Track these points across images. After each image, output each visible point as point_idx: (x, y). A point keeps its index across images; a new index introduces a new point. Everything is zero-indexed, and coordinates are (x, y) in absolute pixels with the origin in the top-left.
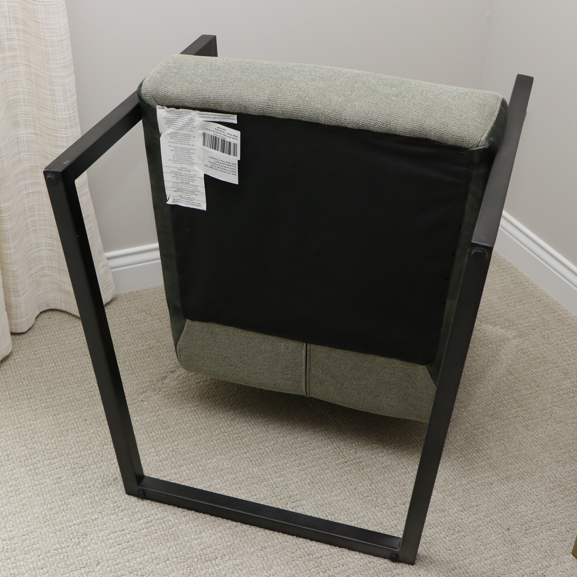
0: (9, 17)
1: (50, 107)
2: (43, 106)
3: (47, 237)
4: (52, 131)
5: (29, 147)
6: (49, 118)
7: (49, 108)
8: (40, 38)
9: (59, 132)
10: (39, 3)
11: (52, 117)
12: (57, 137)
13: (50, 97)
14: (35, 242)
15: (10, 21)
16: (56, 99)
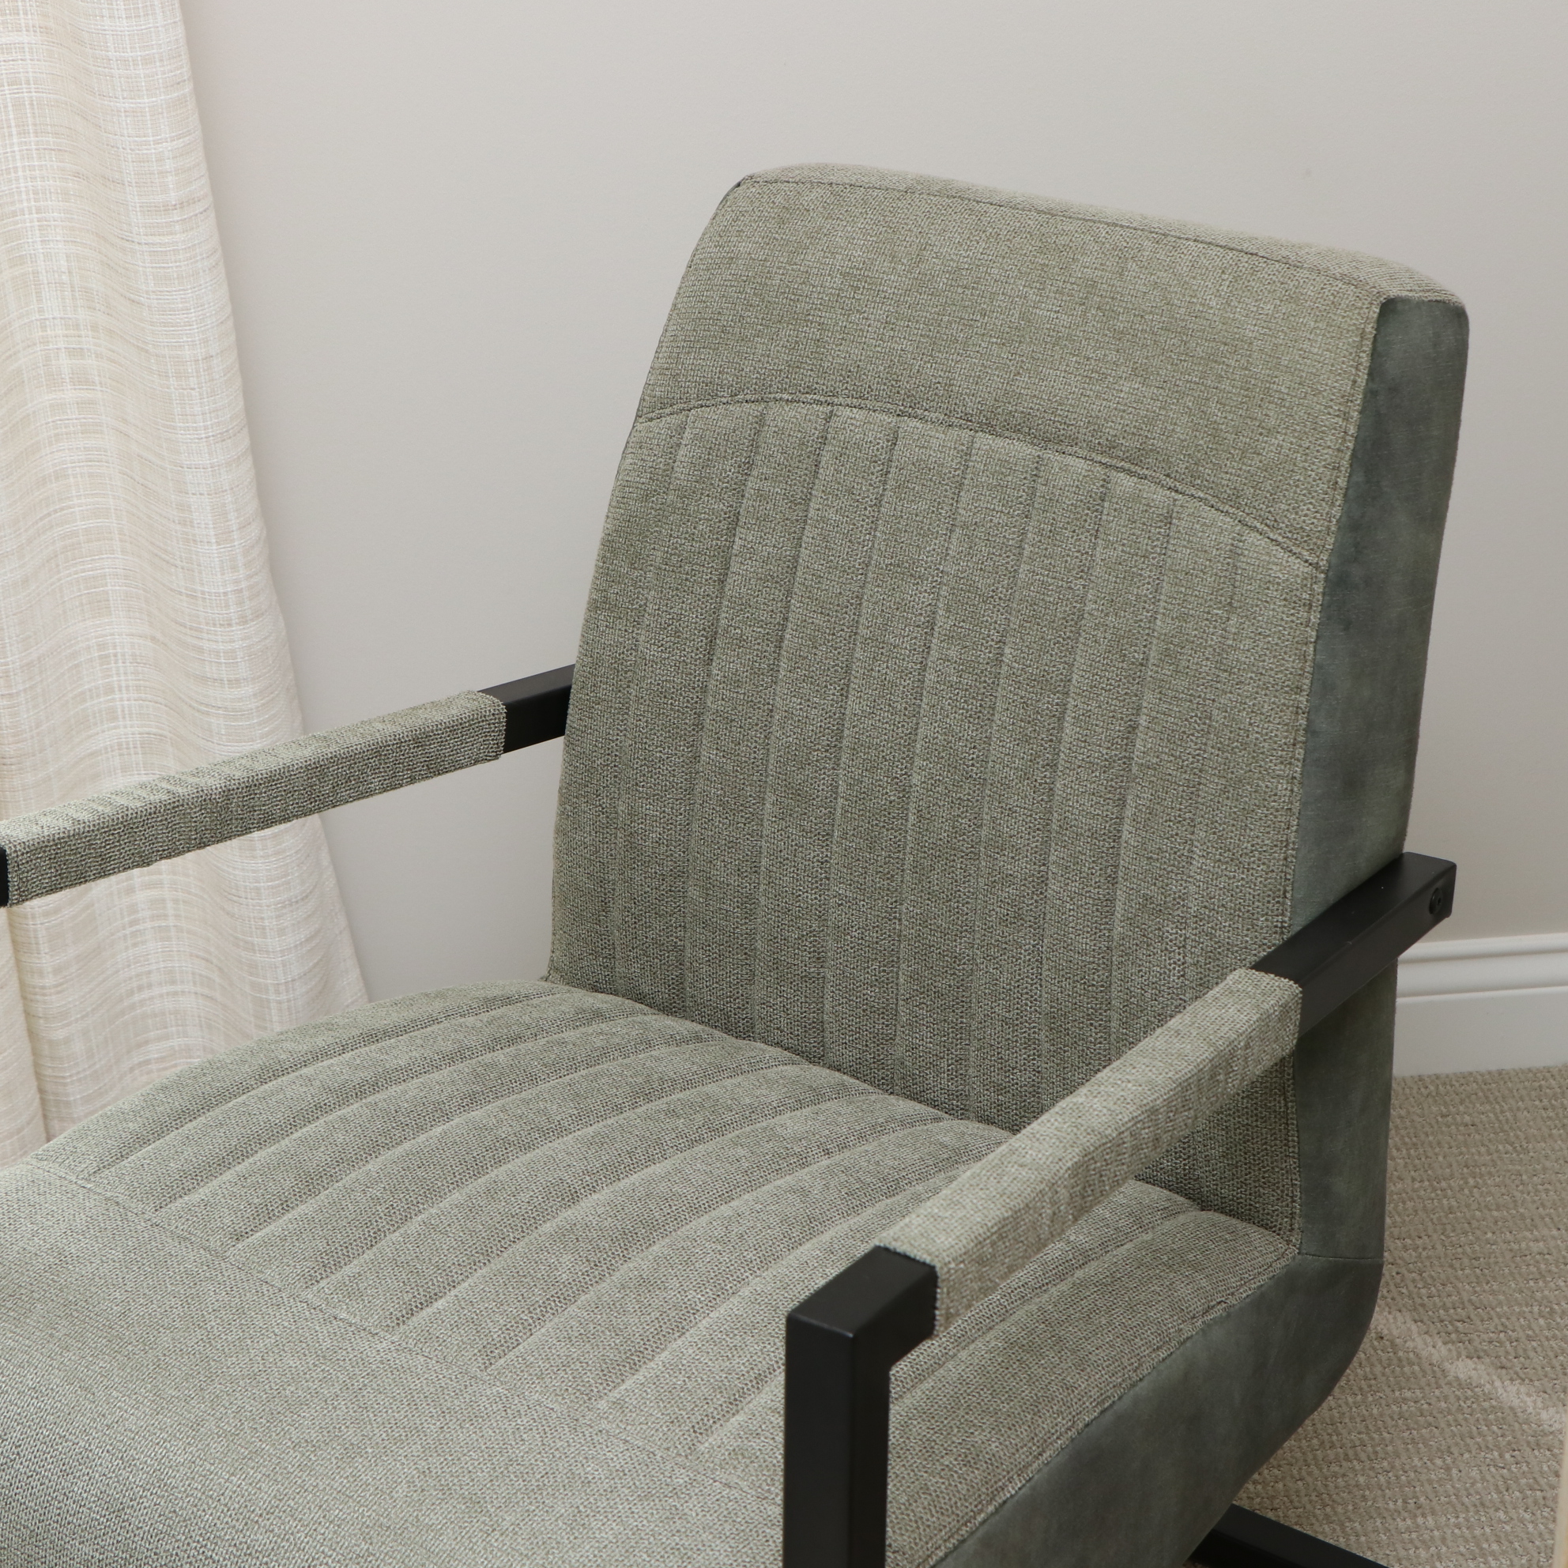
0: (72, 287)
1: (181, 557)
2: (164, 556)
3: (197, 957)
4: (188, 632)
5: (141, 677)
6: (180, 593)
7: (178, 562)
8: (147, 351)
9: (205, 636)
10: (137, 247)
11: (186, 589)
12: (200, 650)
13: (178, 527)
14: (162, 965)
15: (74, 298)
16: (194, 535)
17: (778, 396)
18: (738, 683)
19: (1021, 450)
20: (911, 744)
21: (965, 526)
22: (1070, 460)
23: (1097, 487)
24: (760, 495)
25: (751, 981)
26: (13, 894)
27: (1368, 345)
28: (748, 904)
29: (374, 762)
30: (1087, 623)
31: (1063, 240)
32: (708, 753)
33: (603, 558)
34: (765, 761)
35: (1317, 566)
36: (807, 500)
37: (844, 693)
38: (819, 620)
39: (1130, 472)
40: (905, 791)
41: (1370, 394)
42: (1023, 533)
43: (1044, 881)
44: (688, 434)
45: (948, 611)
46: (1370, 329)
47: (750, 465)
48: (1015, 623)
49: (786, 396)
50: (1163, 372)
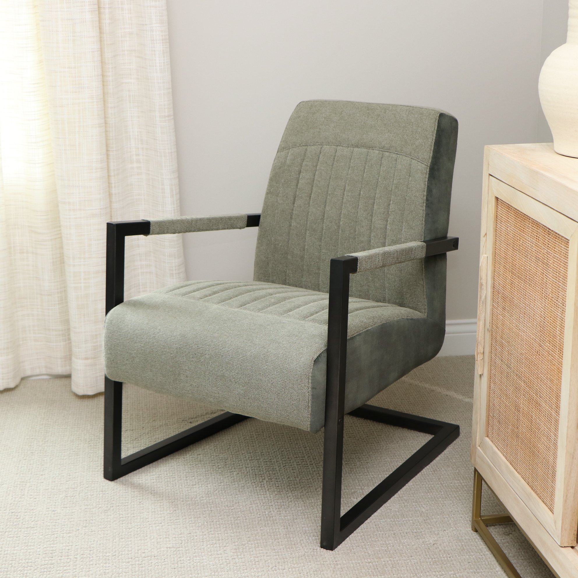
17: (310, 144)
18: (301, 207)
19: (364, 150)
20: (340, 216)
21: (352, 167)
22: (375, 151)
23: (381, 156)
24: (306, 165)
25: (302, 277)
26: (151, 232)
27: (437, 121)
28: (302, 258)
29: (220, 221)
30: (379, 184)
31: (373, 108)
32: (294, 224)
33: (270, 183)
34: (307, 224)
35: (428, 166)
36: (317, 166)
37: (325, 207)
38: (319, 191)
39: (388, 152)
40: (339, 227)
41: (438, 131)
42: (365, 167)
43: (370, 241)
44: (290, 154)
45: (348, 185)
46: (437, 118)
47: (304, 160)
48: (363, 186)
49: (312, 144)
50: (394, 131)
